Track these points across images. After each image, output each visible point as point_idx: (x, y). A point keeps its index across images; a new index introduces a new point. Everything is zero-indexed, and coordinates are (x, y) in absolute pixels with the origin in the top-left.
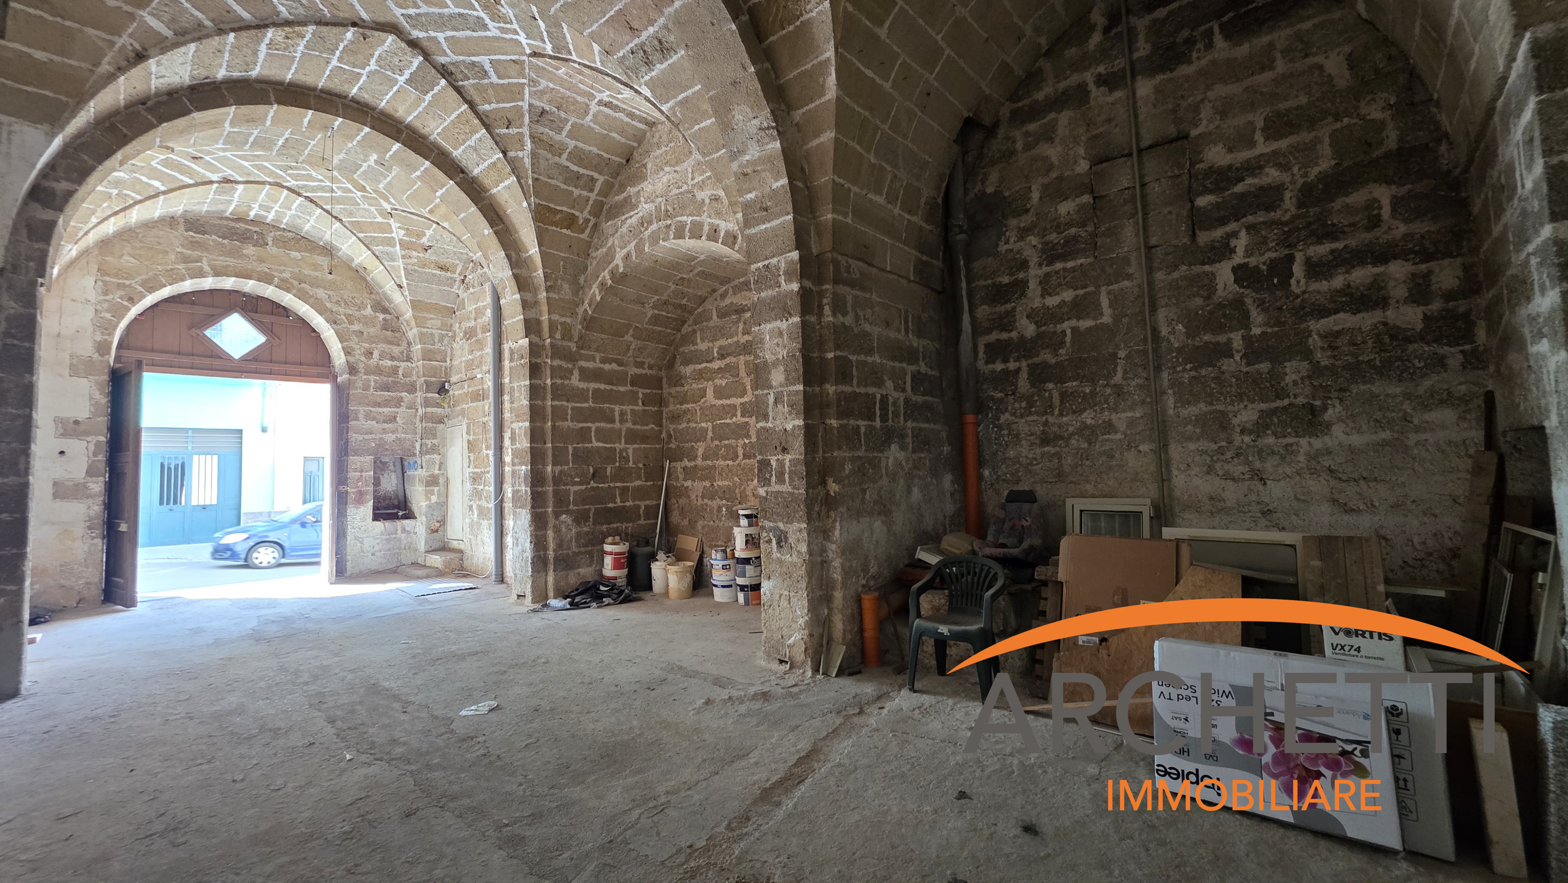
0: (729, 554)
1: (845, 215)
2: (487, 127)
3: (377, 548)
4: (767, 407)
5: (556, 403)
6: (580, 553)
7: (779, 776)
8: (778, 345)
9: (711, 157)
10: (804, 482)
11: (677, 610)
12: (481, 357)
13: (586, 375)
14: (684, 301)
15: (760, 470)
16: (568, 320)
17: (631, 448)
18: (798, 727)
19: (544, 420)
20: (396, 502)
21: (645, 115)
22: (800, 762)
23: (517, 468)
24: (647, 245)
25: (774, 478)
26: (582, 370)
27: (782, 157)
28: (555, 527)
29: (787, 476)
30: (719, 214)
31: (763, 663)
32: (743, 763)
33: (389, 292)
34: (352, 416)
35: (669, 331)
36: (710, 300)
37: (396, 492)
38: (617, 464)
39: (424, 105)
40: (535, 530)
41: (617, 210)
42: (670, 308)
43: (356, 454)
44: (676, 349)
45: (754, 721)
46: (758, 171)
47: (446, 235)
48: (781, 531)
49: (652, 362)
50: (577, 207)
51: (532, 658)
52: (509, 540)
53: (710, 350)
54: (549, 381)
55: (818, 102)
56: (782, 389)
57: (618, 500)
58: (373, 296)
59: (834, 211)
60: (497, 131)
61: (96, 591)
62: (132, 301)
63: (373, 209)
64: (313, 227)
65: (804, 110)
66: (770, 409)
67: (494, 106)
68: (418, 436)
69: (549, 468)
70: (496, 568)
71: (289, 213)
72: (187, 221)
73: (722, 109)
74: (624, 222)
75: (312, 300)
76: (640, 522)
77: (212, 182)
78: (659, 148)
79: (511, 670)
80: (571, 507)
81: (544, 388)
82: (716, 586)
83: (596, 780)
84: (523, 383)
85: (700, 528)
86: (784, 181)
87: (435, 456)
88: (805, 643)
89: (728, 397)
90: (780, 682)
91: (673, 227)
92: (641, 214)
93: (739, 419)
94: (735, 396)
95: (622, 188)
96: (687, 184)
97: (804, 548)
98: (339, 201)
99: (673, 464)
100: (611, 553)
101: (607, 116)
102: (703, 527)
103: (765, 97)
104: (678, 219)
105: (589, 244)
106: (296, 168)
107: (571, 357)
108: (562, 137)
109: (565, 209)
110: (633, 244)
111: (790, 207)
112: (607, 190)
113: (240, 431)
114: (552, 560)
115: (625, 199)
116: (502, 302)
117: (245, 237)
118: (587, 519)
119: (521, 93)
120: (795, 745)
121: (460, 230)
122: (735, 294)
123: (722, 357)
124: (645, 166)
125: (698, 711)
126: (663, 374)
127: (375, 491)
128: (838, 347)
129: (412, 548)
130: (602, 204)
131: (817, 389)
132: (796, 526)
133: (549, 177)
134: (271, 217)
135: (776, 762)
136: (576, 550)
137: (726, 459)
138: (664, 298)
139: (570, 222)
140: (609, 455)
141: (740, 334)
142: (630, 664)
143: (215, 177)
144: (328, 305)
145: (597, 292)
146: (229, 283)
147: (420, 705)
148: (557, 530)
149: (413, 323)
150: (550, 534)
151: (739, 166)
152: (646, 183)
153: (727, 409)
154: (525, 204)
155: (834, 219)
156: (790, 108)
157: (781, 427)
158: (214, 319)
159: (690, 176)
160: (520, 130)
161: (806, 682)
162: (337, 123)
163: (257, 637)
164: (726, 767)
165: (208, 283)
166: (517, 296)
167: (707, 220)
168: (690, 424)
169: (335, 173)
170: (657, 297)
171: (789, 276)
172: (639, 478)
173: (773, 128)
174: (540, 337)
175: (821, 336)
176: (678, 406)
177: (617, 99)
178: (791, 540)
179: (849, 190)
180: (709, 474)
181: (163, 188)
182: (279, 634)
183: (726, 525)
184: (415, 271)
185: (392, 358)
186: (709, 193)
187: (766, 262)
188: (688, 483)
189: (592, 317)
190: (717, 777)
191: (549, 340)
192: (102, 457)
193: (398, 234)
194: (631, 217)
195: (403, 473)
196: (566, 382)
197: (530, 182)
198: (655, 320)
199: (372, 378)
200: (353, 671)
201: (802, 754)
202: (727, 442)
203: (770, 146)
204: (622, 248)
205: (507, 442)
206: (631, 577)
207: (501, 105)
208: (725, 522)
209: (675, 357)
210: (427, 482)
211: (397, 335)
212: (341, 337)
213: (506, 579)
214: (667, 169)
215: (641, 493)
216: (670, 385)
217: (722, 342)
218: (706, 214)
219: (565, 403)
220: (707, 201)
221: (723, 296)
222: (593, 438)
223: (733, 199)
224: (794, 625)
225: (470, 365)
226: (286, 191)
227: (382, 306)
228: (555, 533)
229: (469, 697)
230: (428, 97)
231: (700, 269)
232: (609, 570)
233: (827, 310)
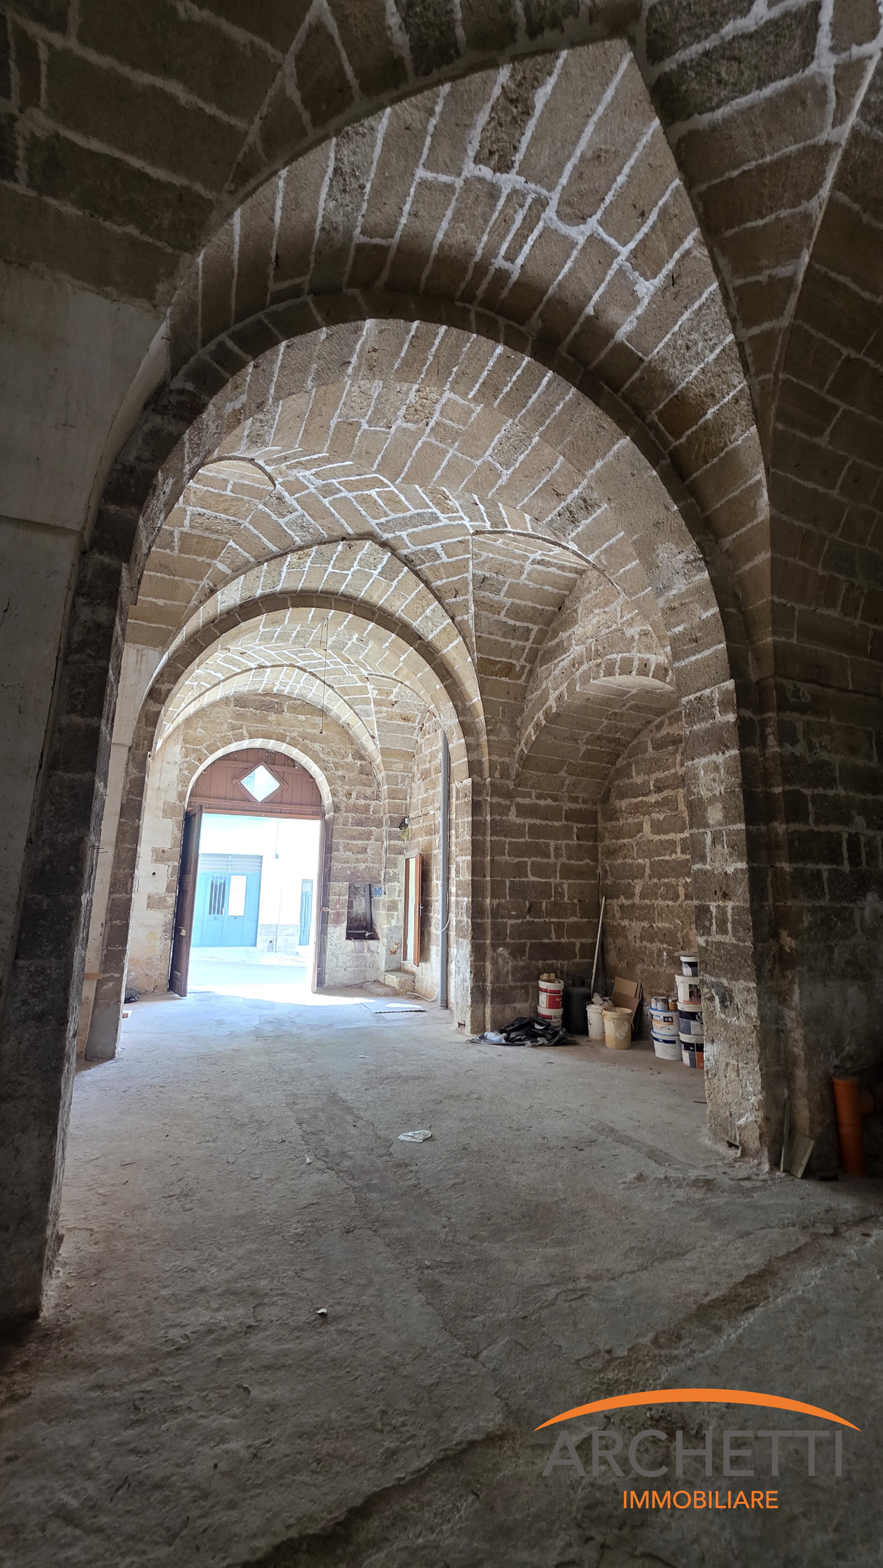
0: (670, 1005)
1: (790, 635)
2: (439, 599)
3: (348, 964)
4: (705, 847)
5: (495, 838)
6: (516, 987)
7: (721, 1293)
8: (714, 780)
9: (637, 596)
10: (751, 934)
11: (614, 1061)
12: (434, 795)
13: (523, 811)
14: (618, 735)
15: (698, 917)
16: (507, 760)
17: (566, 884)
18: (748, 1233)
19: (484, 853)
20: (364, 924)
21: (575, 565)
22: (749, 1281)
23: (460, 899)
24: (578, 685)
25: (714, 927)
26: (518, 806)
27: (711, 587)
28: (492, 959)
29: (729, 926)
30: (649, 648)
31: (708, 1143)
32: (677, 1264)
33: (365, 743)
34: (334, 847)
35: (604, 765)
36: (645, 732)
37: (365, 914)
38: (553, 899)
39: (391, 590)
40: (475, 960)
41: (551, 655)
42: (604, 742)
43: (336, 880)
44: (611, 782)
45: (694, 1213)
46: (686, 603)
47: (408, 691)
48: (725, 988)
49: (587, 796)
50: (514, 656)
51: (467, 1092)
52: (452, 967)
53: (645, 784)
54: (488, 818)
55: (749, 526)
56: (721, 828)
57: (553, 936)
58: (354, 747)
59: (774, 633)
60: (447, 601)
61: (164, 982)
62: (200, 761)
63: (355, 676)
64: (314, 694)
65: (734, 536)
66: (708, 850)
67: (444, 581)
68: (383, 865)
69: (488, 901)
70: (442, 993)
71: (298, 686)
72: (236, 699)
73: (646, 551)
74: (556, 665)
75: (311, 752)
76: (575, 961)
77: (251, 669)
78: (589, 592)
79: (446, 1101)
80: (508, 940)
81: (485, 824)
82: (657, 1040)
83: (516, 1241)
84: (466, 820)
85: (638, 972)
86: (715, 610)
87: (396, 883)
88: (760, 1128)
89: (666, 832)
90: (728, 1170)
91: (603, 666)
92: (572, 656)
93: (679, 856)
94: (674, 831)
95: (555, 634)
96: (616, 623)
97: (753, 1011)
98: (331, 672)
99: (609, 901)
100: (546, 991)
101: (540, 572)
102: (643, 971)
103: (690, 531)
104: (609, 657)
105: (525, 689)
106: (305, 652)
107: (509, 795)
108: (501, 597)
109: (503, 659)
110: (565, 685)
111: (722, 636)
112: (542, 637)
113: (262, 857)
114: (489, 993)
115: (558, 644)
116: (451, 746)
117: (270, 707)
118: (523, 953)
119: (466, 567)
120: (743, 1256)
121: (418, 687)
122: (671, 724)
123: (659, 790)
124: (576, 611)
125: (629, 1186)
126: (598, 808)
127: (349, 913)
128: (786, 780)
129: (374, 966)
130: (537, 650)
131: (763, 828)
132: (742, 984)
133: (490, 634)
134: (286, 691)
135: (719, 1274)
136: (512, 984)
137: (665, 899)
138: (598, 733)
139: (508, 670)
140: (544, 890)
141: (678, 765)
142: (560, 1116)
143: (253, 665)
144: (322, 756)
145: (532, 732)
146: (258, 743)
147: (367, 1121)
148: (495, 963)
149: (382, 767)
150: (488, 965)
151: (666, 602)
152: (577, 626)
153: (666, 845)
154: (470, 659)
155: (774, 641)
156: (718, 537)
157: (720, 870)
158: (248, 771)
159: (619, 615)
160: (466, 597)
161: (761, 1177)
162: (330, 614)
163: (257, 1034)
164: (656, 1264)
165: (245, 744)
166: (463, 741)
167: (636, 655)
168: (627, 860)
169: (329, 651)
170: (589, 733)
171: (724, 706)
172: (574, 914)
173: (700, 559)
174: (481, 777)
175: (765, 769)
176: (614, 841)
177: (549, 556)
178: (736, 1000)
179: (793, 608)
180: (647, 914)
181: (223, 678)
182: (272, 1034)
183: (668, 971)
184: (385, 723)
185: (366, 798)
186: (638, 629)
187: (698, 694)
188: (625, 923)
189: (527, 756)
190: (645, 1272)
191: (489, 780)
192: (175, 878)
193: (373, 694)
194: (563, 660)
195: (371, 898)
196: (505, 818)
197: (474, 640)
198: (589, 755)
199: (350, 815)
200: (320, 1078)
201: (753, 1272)
202: (666, 880)
203: (697, 578)
204: (555, 690)
205: (453, 874)
206: (566, 1017)
207: (450, 579)
208: (666, 969)
209: (609, 791)
210: (389, 907)
211: (370, 778)
212: (330, 782)
213: (450, 1005)
214: (597, 611)
215: (576, 930)
216: (605, 820)
217: (659, 775)
218: (635, 649)
219: (503, 838)
220: (637, 637)
221: (659, 727)
222: (529, 872)
223: (661, 634)
224: (745, 1103)
225: (425, 803)
226: (297, 670)
227: (359, 755)
228: (493, 965)
229: (407, 1122)
230: (395, 583)
231: (632, 702)
232: (544, 1009)
233: (771, 740)
